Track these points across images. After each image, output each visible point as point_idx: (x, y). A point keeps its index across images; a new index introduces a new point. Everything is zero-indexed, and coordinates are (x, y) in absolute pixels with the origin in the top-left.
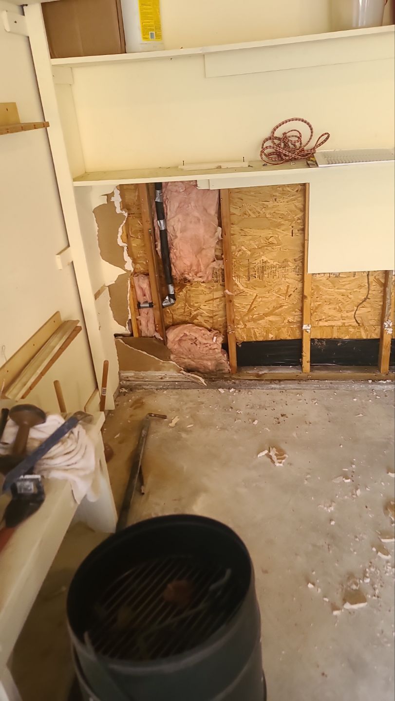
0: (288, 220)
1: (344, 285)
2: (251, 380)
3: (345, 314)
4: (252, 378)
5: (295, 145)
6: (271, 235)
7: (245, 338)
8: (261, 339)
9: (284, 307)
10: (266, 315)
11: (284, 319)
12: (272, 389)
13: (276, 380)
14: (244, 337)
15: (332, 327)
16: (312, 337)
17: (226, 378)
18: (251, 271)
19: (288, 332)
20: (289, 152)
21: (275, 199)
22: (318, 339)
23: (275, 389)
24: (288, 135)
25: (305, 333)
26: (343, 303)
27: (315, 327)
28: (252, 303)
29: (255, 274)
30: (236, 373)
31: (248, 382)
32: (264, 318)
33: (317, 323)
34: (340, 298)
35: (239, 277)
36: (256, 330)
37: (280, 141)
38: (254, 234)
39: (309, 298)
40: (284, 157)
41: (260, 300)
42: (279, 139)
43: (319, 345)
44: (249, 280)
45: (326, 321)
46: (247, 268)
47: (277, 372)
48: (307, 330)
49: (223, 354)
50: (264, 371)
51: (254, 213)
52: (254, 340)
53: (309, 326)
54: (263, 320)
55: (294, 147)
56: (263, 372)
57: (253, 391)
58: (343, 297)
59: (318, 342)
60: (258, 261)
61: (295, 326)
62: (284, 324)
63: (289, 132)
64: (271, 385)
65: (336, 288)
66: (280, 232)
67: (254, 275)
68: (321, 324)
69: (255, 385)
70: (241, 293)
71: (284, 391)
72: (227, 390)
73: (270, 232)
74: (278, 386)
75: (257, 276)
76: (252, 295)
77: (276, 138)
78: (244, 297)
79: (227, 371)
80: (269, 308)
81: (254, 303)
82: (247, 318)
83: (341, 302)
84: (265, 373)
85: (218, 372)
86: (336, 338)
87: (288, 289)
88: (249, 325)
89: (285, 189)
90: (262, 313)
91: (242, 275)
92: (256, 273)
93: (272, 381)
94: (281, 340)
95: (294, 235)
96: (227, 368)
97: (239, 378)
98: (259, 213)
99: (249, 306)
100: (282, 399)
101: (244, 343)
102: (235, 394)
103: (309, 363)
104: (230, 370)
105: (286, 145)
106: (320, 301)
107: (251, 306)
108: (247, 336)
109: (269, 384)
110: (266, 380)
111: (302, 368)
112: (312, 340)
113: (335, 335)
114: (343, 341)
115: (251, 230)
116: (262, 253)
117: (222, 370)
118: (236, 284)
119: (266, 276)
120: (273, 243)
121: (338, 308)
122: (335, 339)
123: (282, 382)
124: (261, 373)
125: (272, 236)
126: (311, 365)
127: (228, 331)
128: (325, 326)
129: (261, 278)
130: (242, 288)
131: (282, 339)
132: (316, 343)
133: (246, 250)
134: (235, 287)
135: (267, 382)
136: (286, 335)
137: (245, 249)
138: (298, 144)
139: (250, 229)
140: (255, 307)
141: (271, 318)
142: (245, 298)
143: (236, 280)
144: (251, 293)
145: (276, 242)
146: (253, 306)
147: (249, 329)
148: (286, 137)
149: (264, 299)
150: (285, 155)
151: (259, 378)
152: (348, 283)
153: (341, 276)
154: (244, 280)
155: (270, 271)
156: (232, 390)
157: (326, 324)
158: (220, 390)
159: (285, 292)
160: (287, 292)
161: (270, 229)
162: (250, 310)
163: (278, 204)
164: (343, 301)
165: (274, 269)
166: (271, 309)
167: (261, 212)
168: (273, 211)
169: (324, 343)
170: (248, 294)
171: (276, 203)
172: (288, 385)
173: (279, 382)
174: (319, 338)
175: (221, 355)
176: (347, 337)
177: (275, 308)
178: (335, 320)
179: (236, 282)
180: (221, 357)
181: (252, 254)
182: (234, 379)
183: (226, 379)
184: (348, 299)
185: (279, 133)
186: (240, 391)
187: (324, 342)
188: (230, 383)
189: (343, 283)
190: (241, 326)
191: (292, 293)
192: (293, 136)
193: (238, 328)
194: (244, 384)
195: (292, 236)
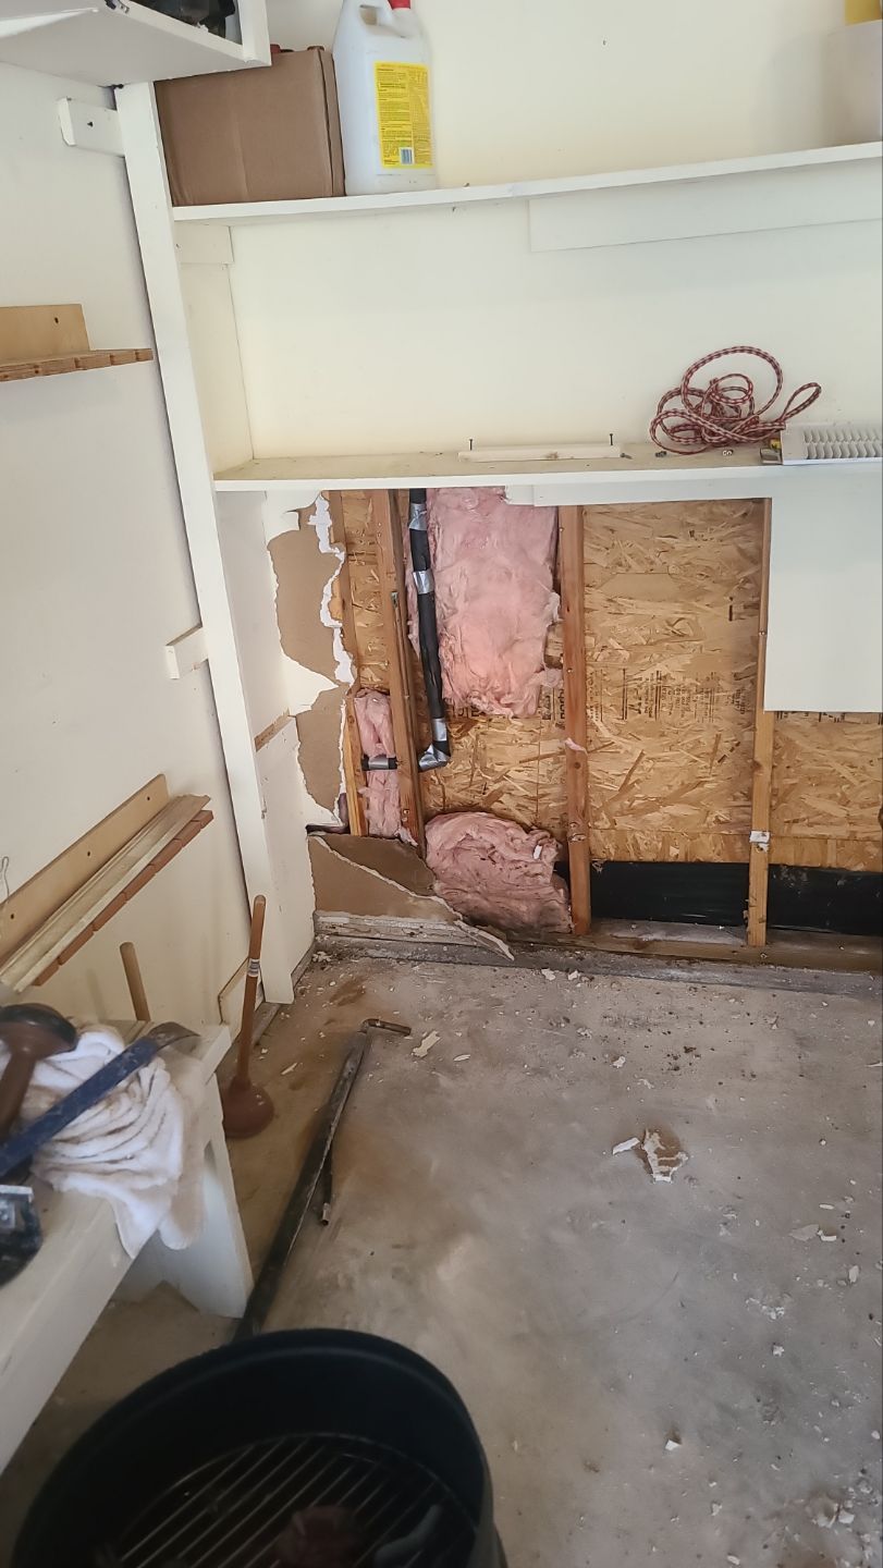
0: (721, 582)
1: (855, 742)
2: (622, 954)
3: (855, 812)
4: (624, 948)
5: (737, 409)
6: (682, 616)
7: (612, 851)
8: (650, 857)
9: (707, 786)
10: (663, 801)
11: (708, 813)
12: (671, 979)
13: (681, 958)
14: (608, 849)
15: (825, 839)
16: (772, 862)
17: (560, 944)
18: (629, 695)
19: (715, 846)
20: (722, 426)
21: (692, 533)
22: (788, 867)
23: (678, 980)
24: (722, 384)
25: (755, 853)
26: (852, 785)
27: (782, 837)
28: (631, 772)
29: (640, 704)
30: (588, 934)
31: (614, 958)
32: (657, 809)
33: (786, 828)
34: (845, 772)
35: (599, 707)
36: (637, 835)
37: (701, 399)
38: (640, 612)
39: (767, 770)
40: (707, 438)
41: (648, 765)
42: (700, 393)
43: (793, 881)
44: (624, 716)
45: (810, 825)
46: (621, 689)
47: (684, 939)
48: (761, 845)
49: (557, 889)
50: (655, 934)
51: (640, 562)
52: (634, 858)
53: (764, 835)
54: (656, 814)
55: (735, 414)
56: (651, 938)
57: (625, 981)
58: (853, 770)
59: (788, 873)
60: (646, 675)
61: (733, 832)
62: (705, 825)
63: (723, 378)
64: (668, 971)
65: (836, 747)
66: (703, 611)
67: (637, 707)
68: (797, 830)
69: (631, 967)
70: (604, 746)
71: (699, 986)
72: (563, 974)
73: (677, 607)
74: (684, 974)
75: (643, 710)
76: (632, 754)
77: (693, 392)
78: (611, 755)
79: (564, 927)
80: (670, 786)
81: (636, 771)
82: (617, 806)
83: (848, 782)
84: (655, 940)
85: (544, 929)
86: (834, 866)
87: (717, 743)
88: (622, 823)
89: (715, 510)
90: (653, 795)
91: (608, 705)
92: (643, 702)
93: (672, 960)
94: (699, 863)
95: (734, 617)
96: (565, 922)
97: (593, 945)
98: (652, 563)
99: (623, 779)
100: (691, 1009)
101: (608, 864)
102: (579, 985)
103: (764, 924)
104: (573, 926)
105: (716, 408)
106: (795, 777)
107: (628, 778)
108: (617, 848)
109: (663, 967)
110: (659, 957)
111: (745, 936)
112: (774, 869)
113: (832, 860)
114: (851, 877)
115: (631, 601)
116: (656, 656)
117: (553, 925)
118: (593, 725)
119: (664, 709)
120: (683, 635)
121: (839, 794)
122: (830, 868)
123: (695, 966)
124: (645, 938)
125: (680, 619)
126: (767, 928)
127: (569, 835)
128: (806, 837)
129: (653, 714)
130: (606, 734)
131: (702, 860)
132: (784, 875)
133: (620, 647)
134: (591, 733)
135: (660, 962)
136: (710, 850)
137: (617, 646)
138: (745, 408)
139: (631, 599)
140: (637, 781)
141: (674, 810)
142: (613, 758)
143: (594, 715)
144: (629, 749)
145: (691, 633)
146: (633, 779)
147: (622, 831)
148: (716, 390)
149: (658, 765)
150: (713, 434)
151: (642, 950)
152: (866, 737)
153: (846, 719)
154: (614, 717)
155: (674, 699)
156: (575, 974)
157: (810, 832)
158: (544, 972)
159: (711, 750)
160: (715, 749)
161: (676, 602)
162: (625, 788)
163: (696, 544)
164: (853, 780)
165: (686, 695)
166: (676, 788)
167: (657, 560)
168: (686, 560)
169: (804, 877)
170: (622, 752)
171: (692, 543)
172: (710, 974)
173: (690, 964)
174: (792, 863)
175: (550, 889)
176: (860, 867)
177: (685, 787)
178: (831, 824)
179: (594, 720)
180: (551, 893)
181: (633, 659)
182: (582, 948)
183: (562, 947)
184: (866, 777)
185: (700, 381)
186: (592, 979)
187: (804, 875)
188: (568, 957)
189: (854, 737)
190: (604, 823)
191: (727, 752)
192: (732, 389)
193: (597, 828)
194: (605, 962)
195: (731, 619)
